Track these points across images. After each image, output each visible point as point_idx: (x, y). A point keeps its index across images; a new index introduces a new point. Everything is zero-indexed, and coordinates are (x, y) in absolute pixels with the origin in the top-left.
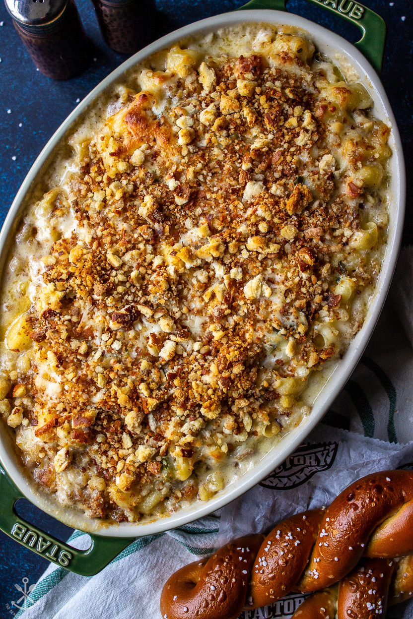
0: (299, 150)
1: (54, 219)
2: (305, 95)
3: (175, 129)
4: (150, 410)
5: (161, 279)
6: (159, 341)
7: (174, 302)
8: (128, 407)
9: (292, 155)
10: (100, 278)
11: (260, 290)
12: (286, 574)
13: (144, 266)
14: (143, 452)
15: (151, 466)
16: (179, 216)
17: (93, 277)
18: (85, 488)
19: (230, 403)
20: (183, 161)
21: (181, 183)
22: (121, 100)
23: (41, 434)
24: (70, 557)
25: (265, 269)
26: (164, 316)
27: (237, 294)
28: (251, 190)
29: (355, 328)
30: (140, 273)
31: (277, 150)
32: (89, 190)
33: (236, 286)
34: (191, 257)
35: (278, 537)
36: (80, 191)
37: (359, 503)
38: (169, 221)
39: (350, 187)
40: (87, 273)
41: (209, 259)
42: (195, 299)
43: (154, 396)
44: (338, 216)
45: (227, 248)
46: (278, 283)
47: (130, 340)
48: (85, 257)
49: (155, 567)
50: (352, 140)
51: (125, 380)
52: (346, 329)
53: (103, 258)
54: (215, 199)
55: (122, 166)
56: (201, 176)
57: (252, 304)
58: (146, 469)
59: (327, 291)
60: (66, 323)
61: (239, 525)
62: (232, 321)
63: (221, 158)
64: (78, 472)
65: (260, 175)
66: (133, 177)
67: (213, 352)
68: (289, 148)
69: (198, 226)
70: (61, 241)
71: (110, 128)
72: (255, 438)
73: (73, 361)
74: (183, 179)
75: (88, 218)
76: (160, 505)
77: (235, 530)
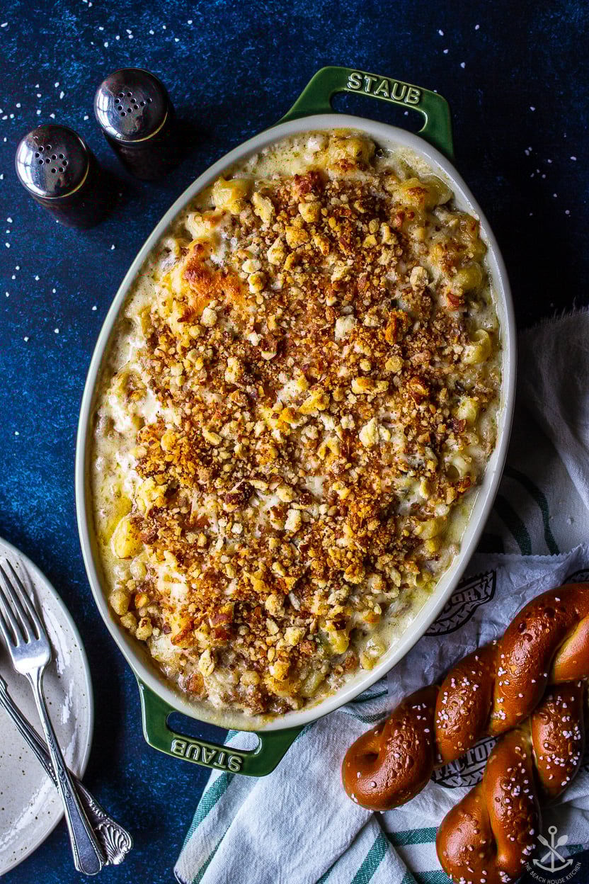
0: (385, 269)
1: (132, 404)
2: (376, 203)
3: (242, 276)
4: (290, 589)
5: (268, 446)
6: (281, 513)
7: (288, 468)
8: (266, 591)
9: (379, 277)
10: (202, 460)
11: (377, 435)
12: (471, 722)
13: (246, 437)
14: (292, 635)
15: (304, 648)
16: (270, 372)
17: (195, 463)
18: (237, 686)
19: (372, 561)
20: (260, 310)
21: (264, 335)
22: (173, 256)
23: (178, 641)
24: (240, 761)
25: (377, 410)
26: (281, 486)
27: (353, 444)
28: (343, 327)
29: (488, 448)
30: (243, 446)
31: (361, 275)
32: (164, 365)
33: (350, 435)
34: (295, 415)
35: (453, 685)
36: (153, 368)
37: (532, 632)
38: (261, 379)
39: (450, 298)
40: (187, 460)
41: (315, 414)
42: (309, 459)
43: (291, 574)
44: (443, 333)
45: (331, 396)
46: (395, 421)
47: (250, 519)
48: (180, 442)
49: (327, 746)
50: (440, 244)
51: (255, 563)
52: (478, 452)
53: (200, 438)
54: (305, 344)
55: (194, 332)
56: (284, 322)
57: (372, 451)
58: (299, 651)
59: (450, 416)
60: (176, 517)
61: (408, 681)
62: (355, 474)
63: (301, 297)
64: (227, 672)
65: (348, 307)
66: (210, 340)
67: (342, 512)
68: (373, 270)
69: (293, 379)
70: (145, 429)
71: (170, 289)
72: (406, 591)
73: (194, 557)
74: (265, 329)
75: (171, 396)
76: (323, 685)
77: (405, 687)
